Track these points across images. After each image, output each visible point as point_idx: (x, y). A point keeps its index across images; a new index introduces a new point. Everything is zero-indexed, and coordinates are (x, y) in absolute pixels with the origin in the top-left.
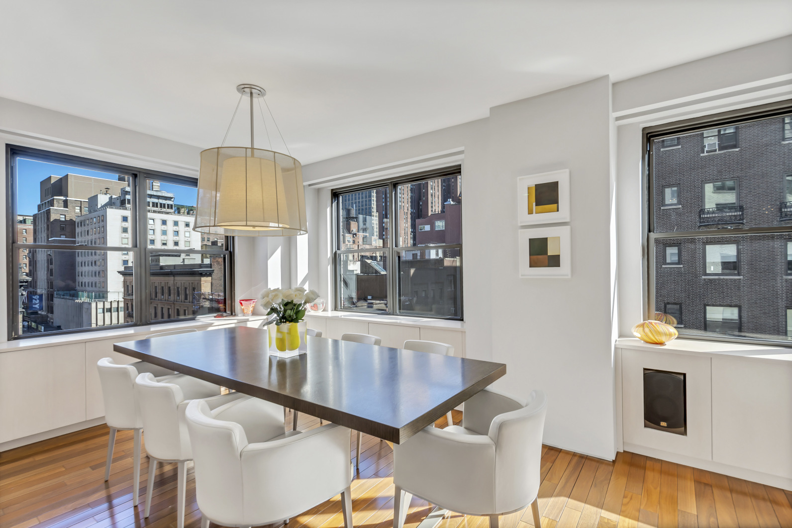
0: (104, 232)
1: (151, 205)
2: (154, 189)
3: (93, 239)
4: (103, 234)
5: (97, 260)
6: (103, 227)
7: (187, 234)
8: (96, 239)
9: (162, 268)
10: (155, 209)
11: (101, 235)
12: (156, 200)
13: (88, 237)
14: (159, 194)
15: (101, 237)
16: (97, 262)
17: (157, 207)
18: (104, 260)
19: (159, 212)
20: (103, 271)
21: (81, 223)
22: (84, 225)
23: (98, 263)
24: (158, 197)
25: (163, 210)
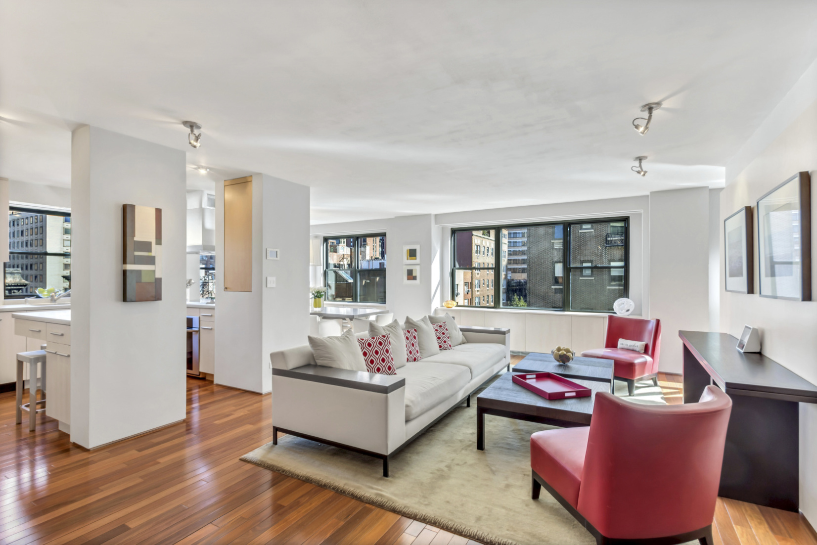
0: (42, 233)
3: (29, 240)
4: (41, 235)
5: (34, 263)
6: (42, 227)
8: (32, 240)
11: (39, 236)
13: (22, 238)
15: (39, 238)
16: (33, 266)
18: (42, 263)
20: (40, 275)
21: (14, 222)
22: (18, 225)
23: (35, 267)
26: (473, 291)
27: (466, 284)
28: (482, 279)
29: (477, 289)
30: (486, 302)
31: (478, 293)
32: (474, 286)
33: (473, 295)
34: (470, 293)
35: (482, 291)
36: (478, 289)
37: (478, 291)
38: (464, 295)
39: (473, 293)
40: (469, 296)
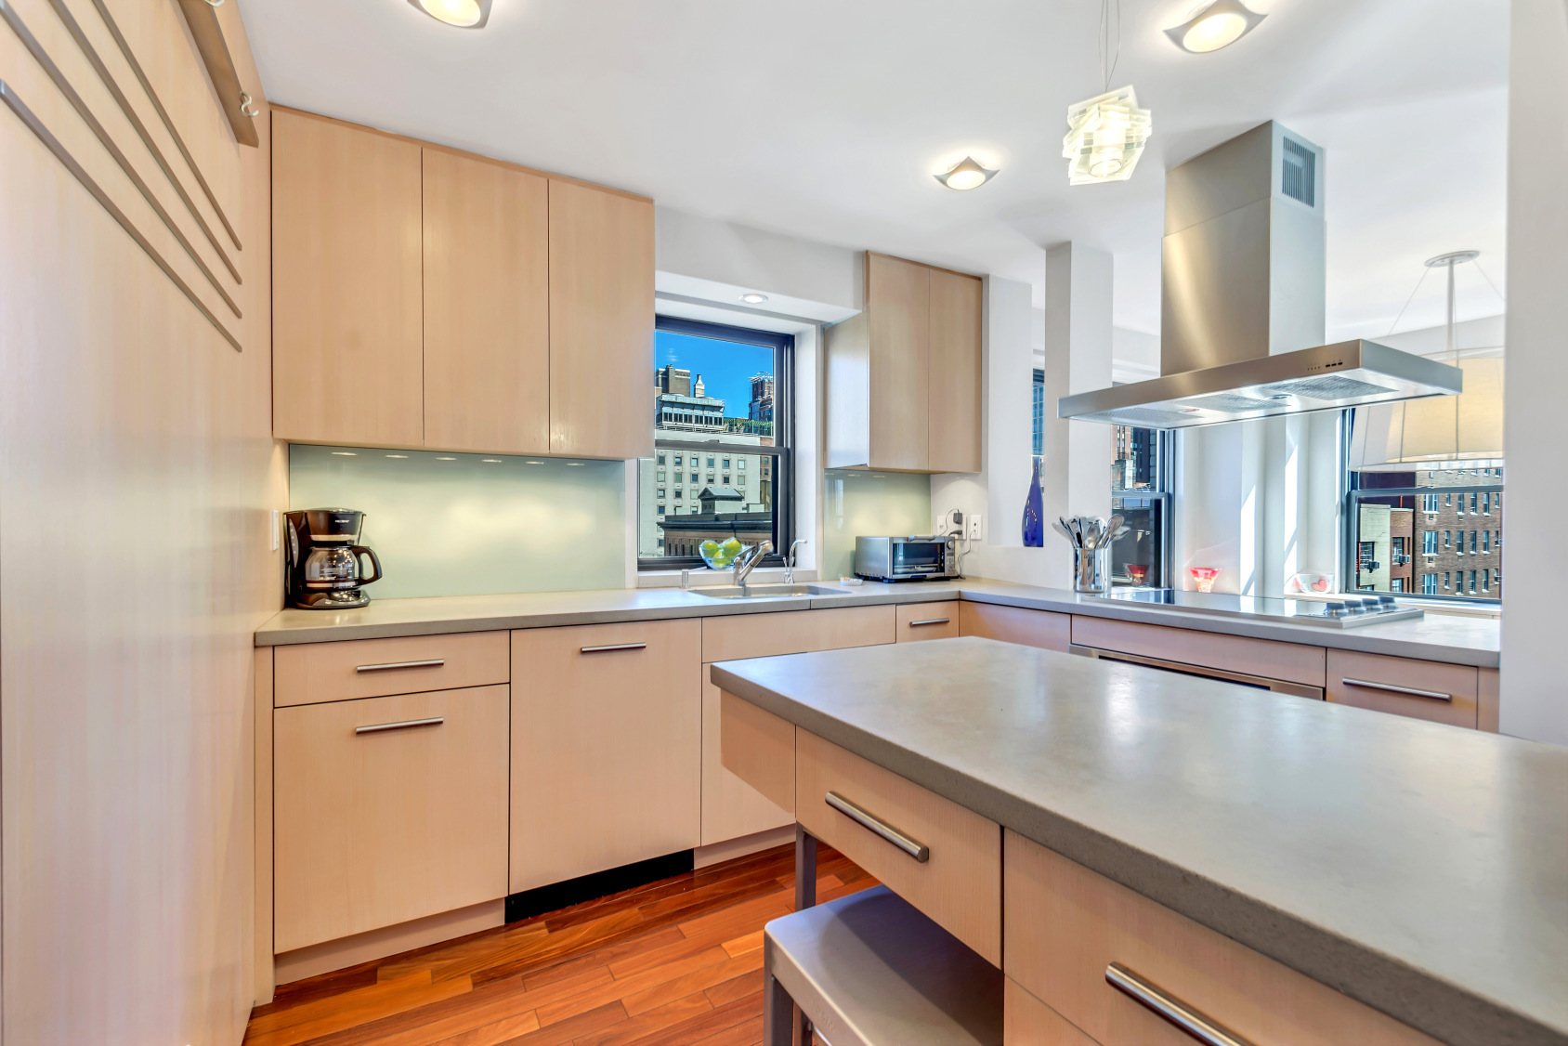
1: (694, 421)
2: (697, 396)
7: (741, 465)
9: (717, 518)
10: (699, 426)
12: (699, 413)
14: (704, 402)
17: (701, 422)
19: (705, 431)
24: (703, 407)
25: (710, 427)
26: (1417, 558)
27: (1397, 541)
28: (1442, 531)
29: (1426, 555)
30: (1455, 588)
31: (1432, 565)
32: (1418, 548)
33: (1418, 570)
34: (1409, 563)
35: (1442, 559)
36: (1433, 554)
37: (1430, 559)
38: (1392, 568)
39: (1418, 563)
40: (1406, 571)
